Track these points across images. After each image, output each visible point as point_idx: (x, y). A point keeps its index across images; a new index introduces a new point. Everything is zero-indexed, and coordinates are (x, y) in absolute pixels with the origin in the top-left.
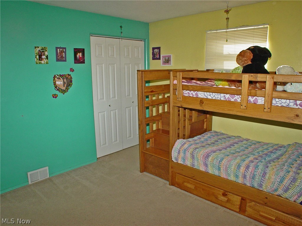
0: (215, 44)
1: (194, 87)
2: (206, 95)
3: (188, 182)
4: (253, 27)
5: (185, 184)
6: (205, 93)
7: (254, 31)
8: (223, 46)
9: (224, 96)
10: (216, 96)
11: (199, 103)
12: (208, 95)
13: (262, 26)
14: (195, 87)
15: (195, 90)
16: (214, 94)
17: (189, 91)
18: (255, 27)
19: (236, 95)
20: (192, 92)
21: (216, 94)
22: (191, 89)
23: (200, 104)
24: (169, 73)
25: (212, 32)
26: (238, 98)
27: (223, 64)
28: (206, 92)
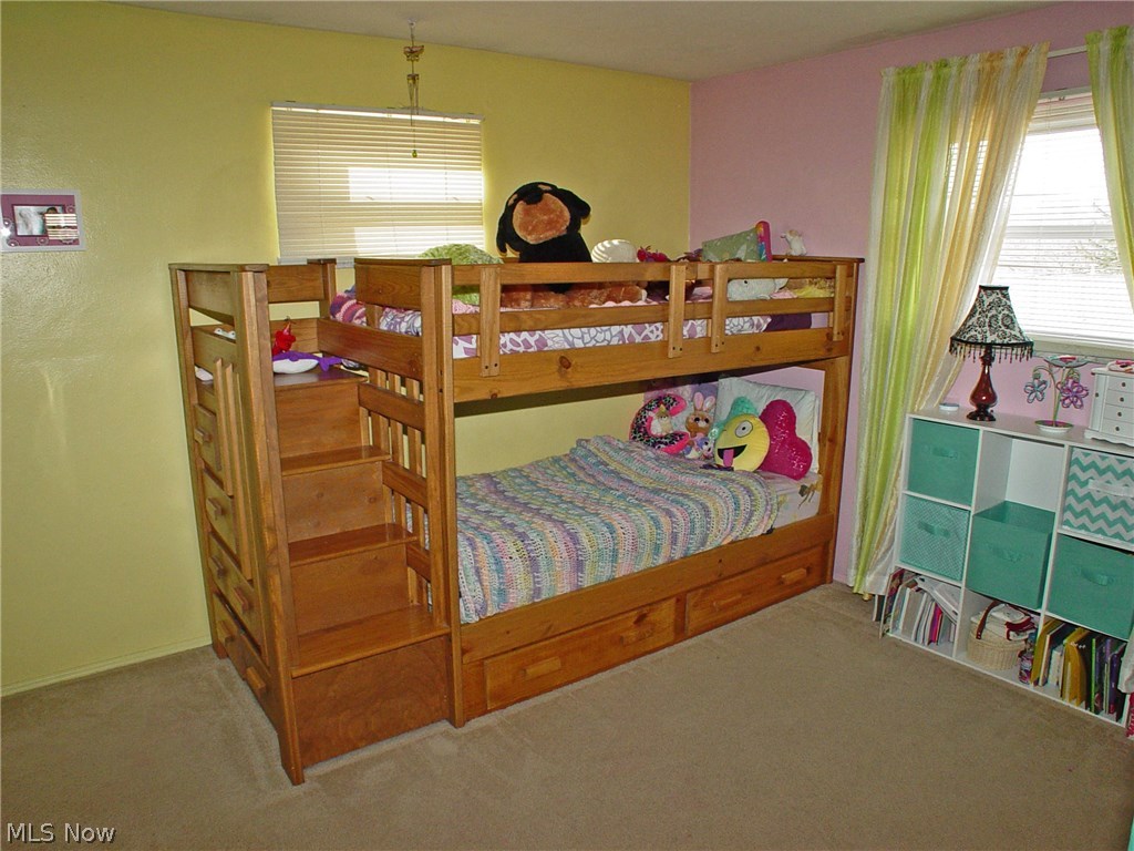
0: (314, 160)
1: (538, 316)
2: (571, 339)
3: (536, 661)
4: (440, 119)
5: (531, 671)
6: (566, 331)
7: (445, 133)
8: (347, 171)
9: (621, 332)
10: (600, 337)
11: (555, 367)
12: (574, 337)
13: (464, 121)
14: (543, 317)
15: (542, 326)
16: (593, 331)
17: (512, 335)
18: (448, 120)
19: (647, 325)
20: (525, 335)
21: (598, 329)
22: (530, 323)
23: (559, 371)
24: (418, 276)
25: (294, 110)
26: (652, 332)
27: (353, 236)
28: (569, 328)
